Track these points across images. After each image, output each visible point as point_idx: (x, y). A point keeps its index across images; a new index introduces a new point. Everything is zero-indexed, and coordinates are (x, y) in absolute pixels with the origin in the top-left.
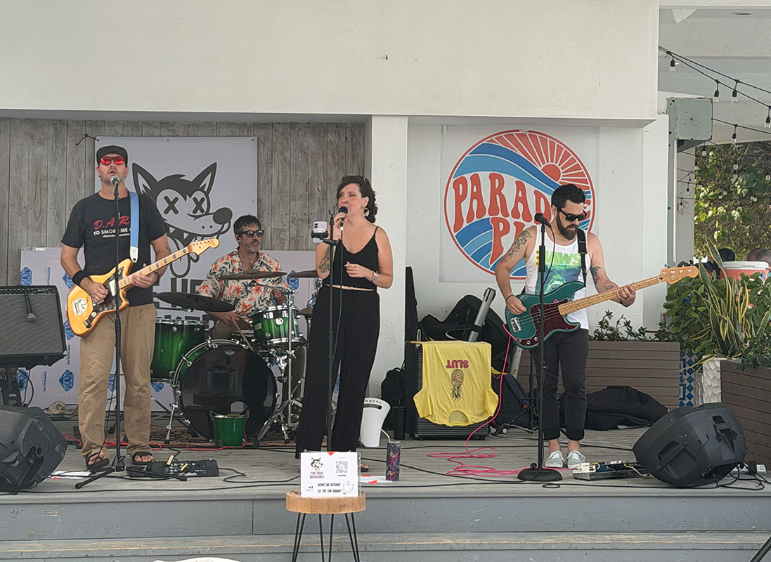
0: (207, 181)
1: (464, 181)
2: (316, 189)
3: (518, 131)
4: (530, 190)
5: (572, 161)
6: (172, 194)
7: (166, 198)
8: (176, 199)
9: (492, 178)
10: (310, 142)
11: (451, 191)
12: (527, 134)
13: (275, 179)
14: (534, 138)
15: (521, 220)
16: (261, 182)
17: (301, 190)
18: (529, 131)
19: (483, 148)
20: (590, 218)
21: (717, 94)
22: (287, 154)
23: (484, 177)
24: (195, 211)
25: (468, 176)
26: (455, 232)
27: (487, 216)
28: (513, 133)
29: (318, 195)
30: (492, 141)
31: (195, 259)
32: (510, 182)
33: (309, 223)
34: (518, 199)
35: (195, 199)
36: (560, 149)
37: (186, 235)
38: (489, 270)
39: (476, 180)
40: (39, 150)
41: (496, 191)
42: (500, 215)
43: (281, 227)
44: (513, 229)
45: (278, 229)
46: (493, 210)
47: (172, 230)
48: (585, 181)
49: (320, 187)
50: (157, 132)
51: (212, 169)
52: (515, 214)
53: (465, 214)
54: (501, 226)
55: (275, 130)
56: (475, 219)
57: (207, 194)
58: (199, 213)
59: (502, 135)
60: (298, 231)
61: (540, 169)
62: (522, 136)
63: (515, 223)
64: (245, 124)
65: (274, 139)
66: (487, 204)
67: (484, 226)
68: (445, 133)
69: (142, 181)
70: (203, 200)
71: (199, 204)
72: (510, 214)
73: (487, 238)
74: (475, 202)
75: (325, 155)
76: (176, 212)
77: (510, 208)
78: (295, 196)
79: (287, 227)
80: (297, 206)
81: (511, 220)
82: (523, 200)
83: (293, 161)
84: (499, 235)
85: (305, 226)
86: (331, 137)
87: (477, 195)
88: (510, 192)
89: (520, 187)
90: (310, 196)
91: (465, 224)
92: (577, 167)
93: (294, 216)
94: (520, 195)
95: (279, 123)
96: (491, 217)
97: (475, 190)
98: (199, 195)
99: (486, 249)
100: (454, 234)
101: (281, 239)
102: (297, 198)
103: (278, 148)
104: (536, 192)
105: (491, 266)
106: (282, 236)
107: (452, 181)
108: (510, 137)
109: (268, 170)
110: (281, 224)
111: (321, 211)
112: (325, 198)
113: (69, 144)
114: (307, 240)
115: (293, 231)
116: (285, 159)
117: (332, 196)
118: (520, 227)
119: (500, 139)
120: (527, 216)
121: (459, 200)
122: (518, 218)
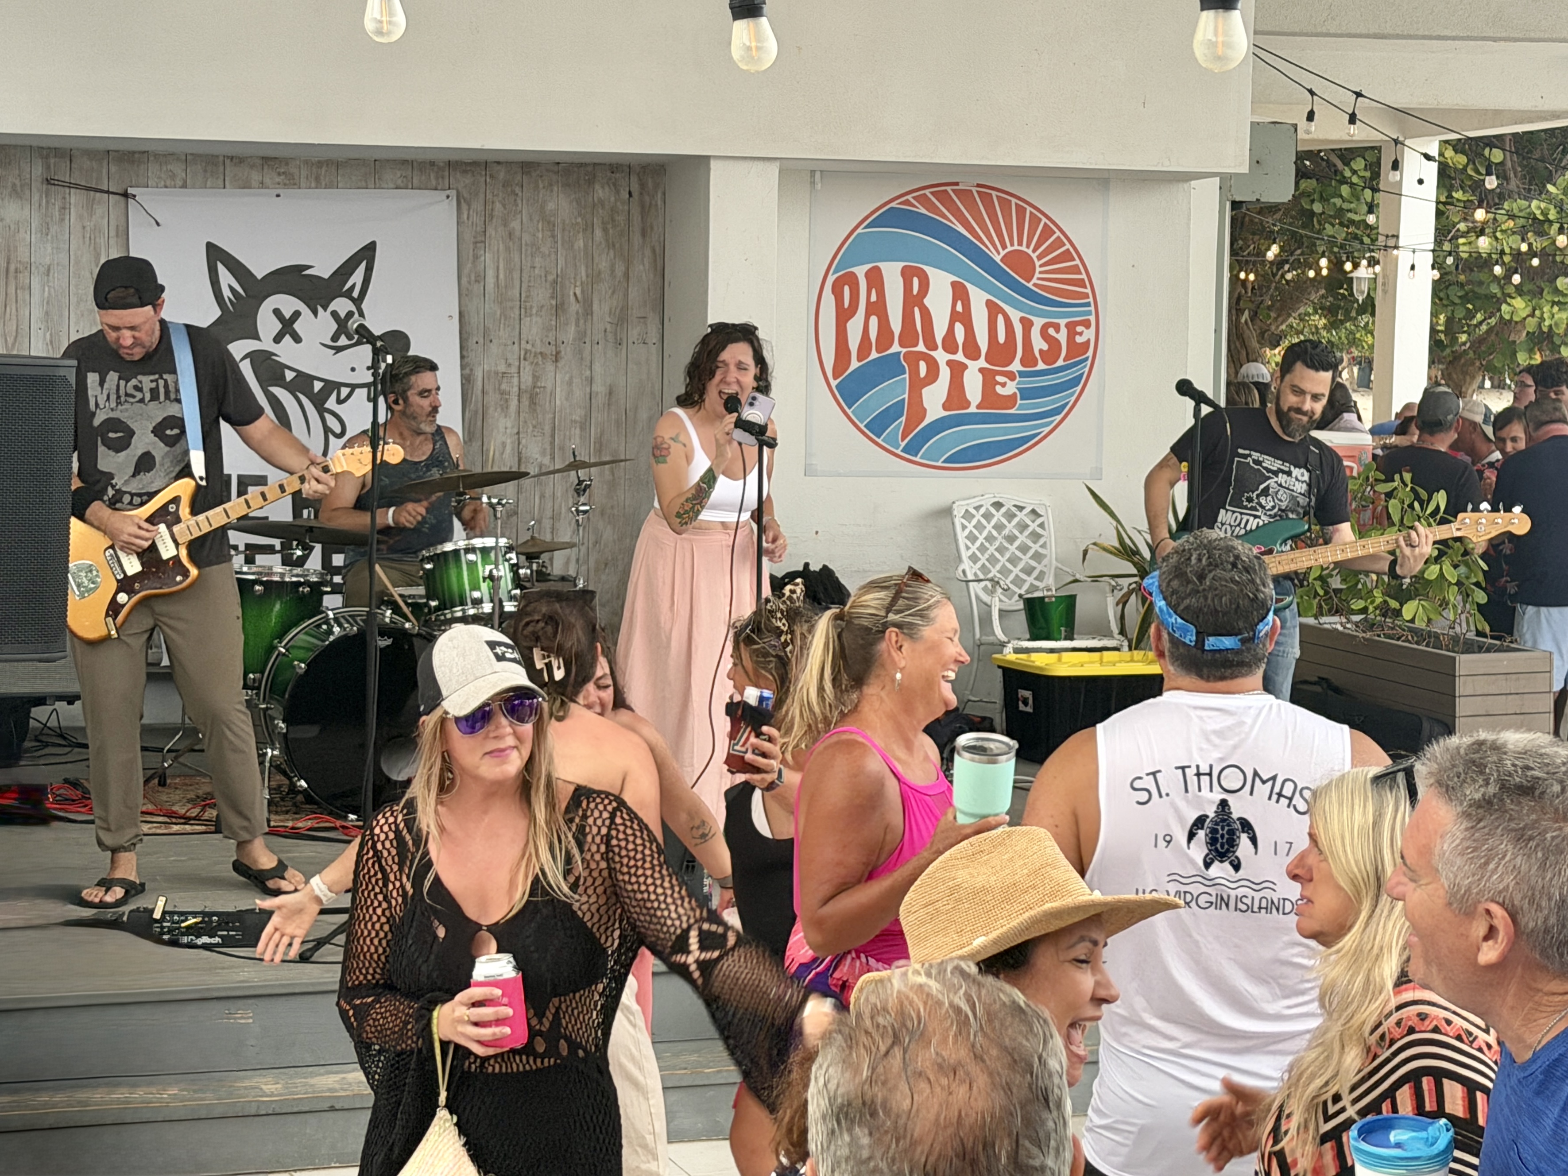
0: (357, 278)
1: (851, 280)
2: (572, 293)
3: (957, 184)
4: (978, 298)
5: (1059, 243)
6: (288, 304)
7: (277, 312)
8: (297, 314)
9: (907, 274)
10: (560, 204)
11: (829, 298)
12: (974, 190)
13: (490, 274)
14: (986, 199)
15: (960, 357)
16: (464, 280)
17: (541, 295)
18: (978, 185)
19: (890, 217)
20: (1090, 353)
21: (1311, 116)
22: (515, 225)
23: (892, 272)
24: (335, 338)
25: (860, 271)
26: (835, 378)
27: (896, 348)
28: (949, 189)
29: (574, 307)
30: (907, 203)
31: (338, 430)
32: (940, 284)
33: (557, 361)
34: (955, 317)
35: (334, 314)
36: (1035, 222)
37: (318, 386)
38: (898, 452)
39: (875, 279)
40: (13, 210)
41: (913, 301)
42: (921, 347)
43: (502, 368)
44: (945, 373)
45: (497, 373)
46: (908, 336)
47: (289, 375)
48: (1081, 283)
49: (578, 291)
50: (255, 176)
51: (368, 253)
52: (950, 345)
53: (854, 343)
54: (923, 367)
55: (491, 176)
56: (874, 355)
57: (358, 302)
58: (343, 341)
59: (927, 192)
60: (536, 378)
61: (998, 259)
62: (964, 195)
63: (949, 363)
64: (432, 164)
65: (489, 196)
66: (896, 325)
67: (890, 367)
68: (819, 186)
69: (226, 278)
70: (350, 314)
71: (342, 323)
72: (939, 341)
73: (895, 389)
74: (874, 321)
75: (589, 228)
76: (297, 339)
77: (940, 332)
78: (531, 307)
79: (514, 370)
80: (533, 328)
81: (941, 356)
82: (962, 316)
83: (526, 238)
84: (917, 385)
85: (550, 367)
86: (601, 192)
87: (878, 308)
88: (939, 302)
89: (959, 293)
90: (559, 309)
91: (855, 364)
92: (1067, 256)
93: (529, 347)
94: (959, 308)
95: (498, 163)
96: (904, 350)
97: (874, 298)
98: (342, 305)
99: (894, 412)
100: (834, 383)
101: (502, 393)
102: (534, 311)
103: (496, 213)
104: (989, 304)
105: (903, 444)
106: (503, 387)
107: (831, 279)
108: (943, 197)
109: (476, 257)
110: (503, 361)
111: (581, 337)
112: (588, 312)
113: (75, 197)
114: (553, 394)
115: (527, 379)
116: (510, 235)
117: (602, 309)
118: (958, 370)
119: (923, 200)
120: (972, 351)
121: (843, 316)
122: (955, 352)
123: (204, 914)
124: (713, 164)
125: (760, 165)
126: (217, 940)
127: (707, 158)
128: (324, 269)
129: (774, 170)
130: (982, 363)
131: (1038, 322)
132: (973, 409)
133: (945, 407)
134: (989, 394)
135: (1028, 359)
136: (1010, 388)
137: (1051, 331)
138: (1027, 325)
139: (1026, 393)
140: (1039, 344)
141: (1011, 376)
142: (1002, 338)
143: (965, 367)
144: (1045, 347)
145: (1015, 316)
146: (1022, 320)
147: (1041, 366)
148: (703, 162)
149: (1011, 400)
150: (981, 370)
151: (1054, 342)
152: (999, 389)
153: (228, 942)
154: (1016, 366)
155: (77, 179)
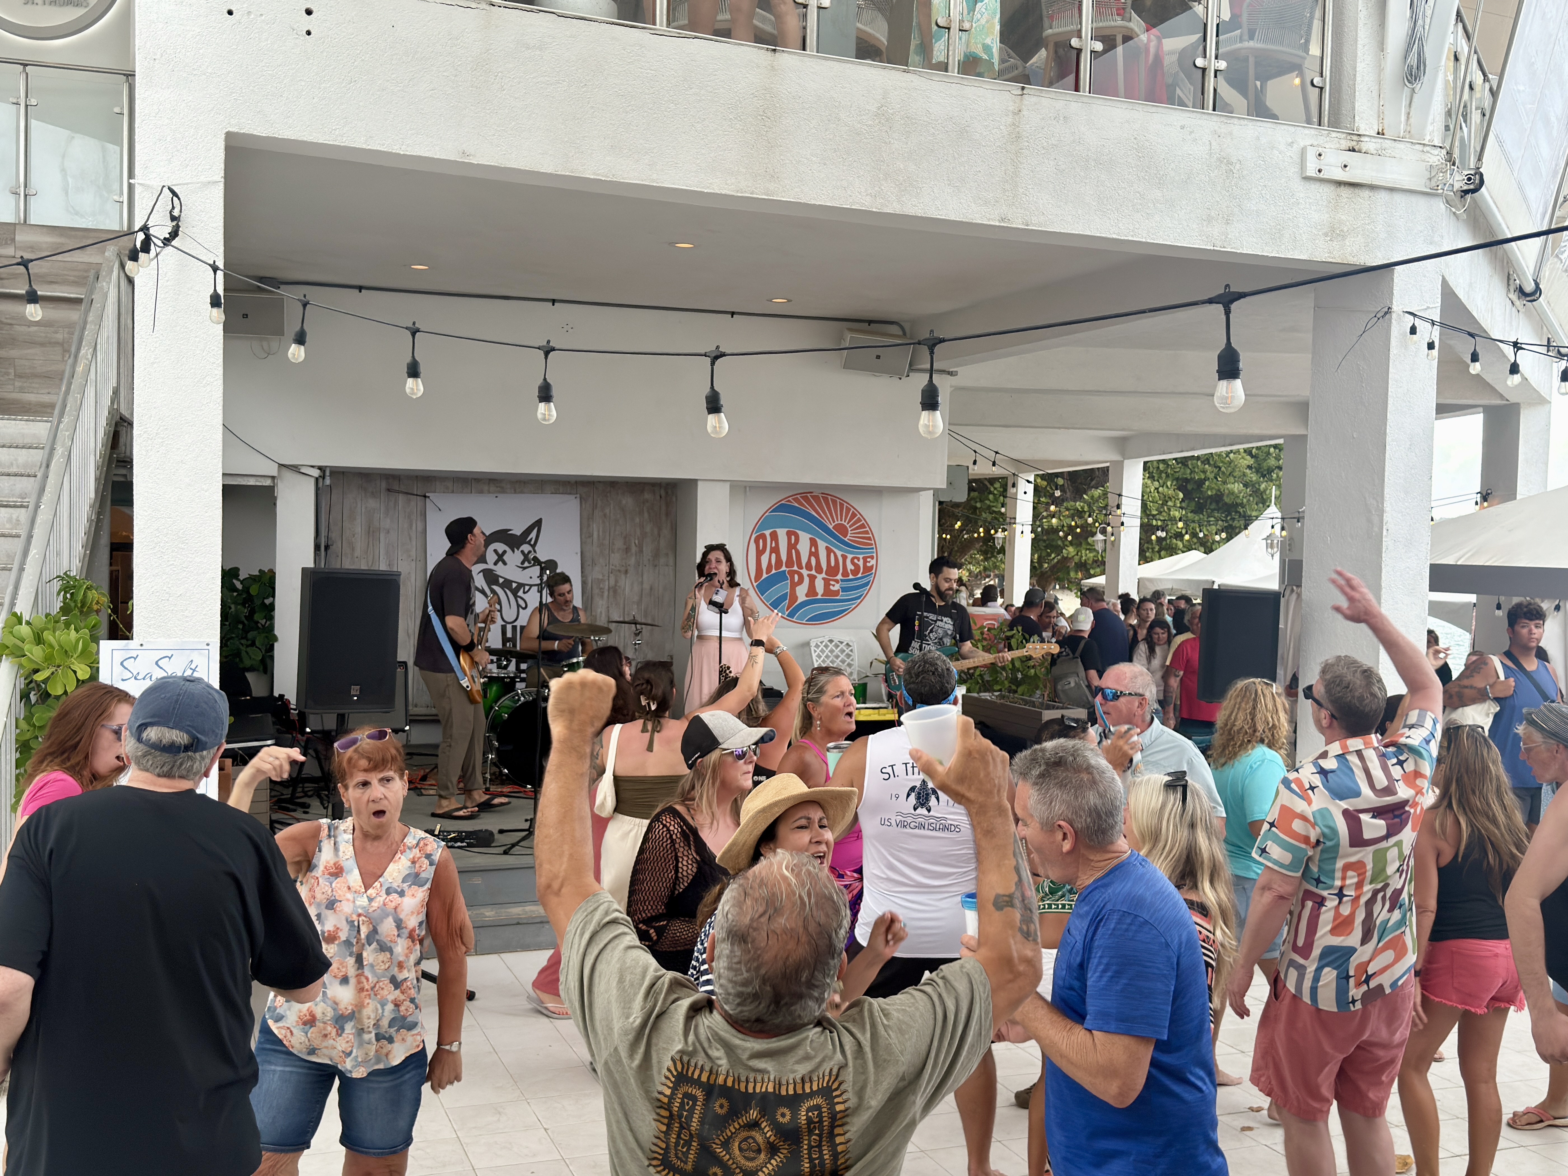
0: (533, 535)
1: (763, 537)
2: (633, 542)
3: (812, 493)
4: (822, 545)
5: (859, 520)
6: (501, 547)
7: (495, 551)
8: (505, 552)
9: (789, 534)
10: (628, 501)
11: (753, 546)
12: (820, 495)
13: (595, 533)
14: (826, 499)
15: (813, 572)
16: (583, 537)
17: (619, 544)
18: (822, 493)
19: (781, 508)
20: (874, 571)
21: (975, 463)
22: (607, 511)
23: (782, 533)
24: (523, 563)
25: (767, 533)
26: (756, 582)
27: (784, 568)
28: (808, 495)
29: (634, 549)
30: (789, 501)
31: (524, 606)
32: (804, 538)
33: (626, 574)
34: (811, 554)
35: (522, 552)
36: (848, 510)
37: (514, 585)
38: (785, 616)
39: (774, 536)
40: (372, 503)
41: (792, 546)
42: (795, 568)
43: (601, 577)
44: (806, 580)
45: (598, 579)
46: (789, 563)
47: (501, 580)
48: (869, 539)
49: (636, 541)
50: (486, 488)
51: (538, 524)
52: (809, 567)
53: (764, 565)
54: (796, 577)
55: (596, 488)
56: (774, 571)
57: (533, 546)
58: (526, 564)
59: (798, 496)
60: (616, 582)
61: (831, 527)
62: (816, 498)
63: (809, 575)
64: (569, 482)
65: (595, 497)
66: (784, 558)
67: (781, 577)
70: (530, 552)
71: (526, 556)
72: (804, 565)
73: (783, 587)
74: (774, 555)
75: (641, 512)
76: (505, 563)
77: (804, 561)
78: (614, 549)
79: (606, 578)
80: (616, 559)
81: (805, 572)
82: (815, 554)
83: (612, 517)
84: (794, 585)
85: (623, 577)
86: (647, 496)
87: (776, 550)
88: (804, 547)
89: (813, 543)
90: (627, 550)
91: (765, 576)
92: (863, 526)
93: (613, 567)
94: (813, 550)
95: (600, 482)
96: (788, 569)
97: (773, 545)
98: (526, 548)
99: (782, 598)
100: (755, 584)
101: (601, 589)
102: (616, 550)
103: (598, 505)
104: (827, 548)
105: (787, 613)
106: (601, 586)
107: (754, 536)
108: (806, 499)
109: (589, 526)
110: (601, 574)
111: (638, 564)
112: (641, 551)
113: (401, 497)
114: (624, 589)
115: (612, 583)
116: (605, 515)
117: (648, 550)
118: (812, 578)
119: (796, 500)
120: (819, 569)
121: (759, 553)
122: (811, 570)
123: (459, 832)
124: (699, 483)
125: (721, 483)
126: (465, 844)
127: (696, 480)
128: (518, 531)
129: (727, 485)
130: (824, 575)
131: (850, 556)
132: (819, 597)
133: (807, 595)
134: (827, 591)
135: (845, 574)
136: (836, 587)
137: (856, 561)
138: (844, 558)
139: (844, 589)
140: (850, 567)
141: (837, 581)
142: (833, 564)
143: (816, 577)
144: (853, 568)
145: (839, 553)
146: (842, 555)
147: (851, 577)
148: (693, 482)
149: (836, 593)
150: (823, 579)
151: (857, 567)
152: (831, 587)
153: (470, 845)
154: (839, 577)
155: (403, 489)
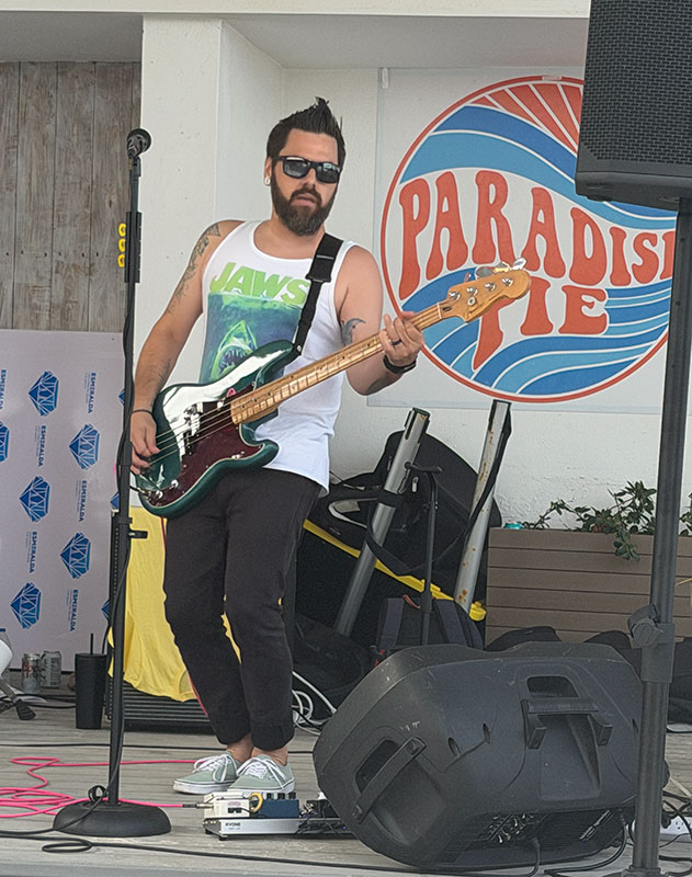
1: (421, 188)
2: (107, 201)
3: (540, 78)
9: (483, 181)
11: (396, 211)
12: (559, 84)
13: (23, 180)
15: (541, 273)
17: (76, 204)
18: (564, 79)
19: (465, 117)
22: (50, 128)
23: (466, 178)
25: (431, 178)
26: (402, 299)
27: (469, 264)
28: (530, 84)
30: (484, 101)
32: (520, 191)
33: (90, 274)
34: (536, 228)
38: (471, 381)
39: (448, 187)
41: (490, 211)
43: (33, 281)
45: (27, 287)
46: (484, 252)
49: (114, 200)
52: (530, 259)
53: (423, 261)
55: (25, 77)
56: (445, 272)
59: (506, 88)
60: (68, 292)
62: (548, 88)
63: (530, 281)
65: (22, 97)
66: (470, 238)
68: (386, 86)
72: (518, 255)
74: (445, 233)
77: (519, 245)
78: (64, 217)
79: (45, 283)
80: (66, 239)
82: (548, 229)
83: (60, 142)
84: (493, 305)
85: (83, 280)
87: (450, 220)
88: (518, 211)
89: (542, 201)
90: (94, 218)
91: (424, 282)
93: (61, 259)
94: (541, 218)
95: (33, 63)
96: (479, 266)
97: (445, 208)
99: (466, 336)
100: (400, 303)
101: (35, 307)
102: (68, 219)
103: (29, 116)
104: (574, 212)
105: (476, 372)
106: (34, 301)
107: (399, 187)
108: (523, 92)
110: (34, 274)
114: (86, 309)
115: (59, 291)
116: (44, 138)
118: (538, 289)
119: (501, 97)
120: (555, 268)
121: (412, 228)
122: (536, 269)
130: (566, 280)
131: (631, 234)
132: (555, 333)
133: (524, 330)
134: (574, 317)
135: (620, 274)
136: (598, 309)
137: (647, 243)
138: (618, 236)
139: (617, 315)
140: (632, 258)
141: (599, 295)
142: (589, 253)
143: (548, 285)
144: (640, 262)
145: (605, 226)
146: (613, 230)
147: (634, 284)
149: (598, 323)
150: (564, 289)
151: (649, 258)
152: (585, 309)
154: (605, 284)
